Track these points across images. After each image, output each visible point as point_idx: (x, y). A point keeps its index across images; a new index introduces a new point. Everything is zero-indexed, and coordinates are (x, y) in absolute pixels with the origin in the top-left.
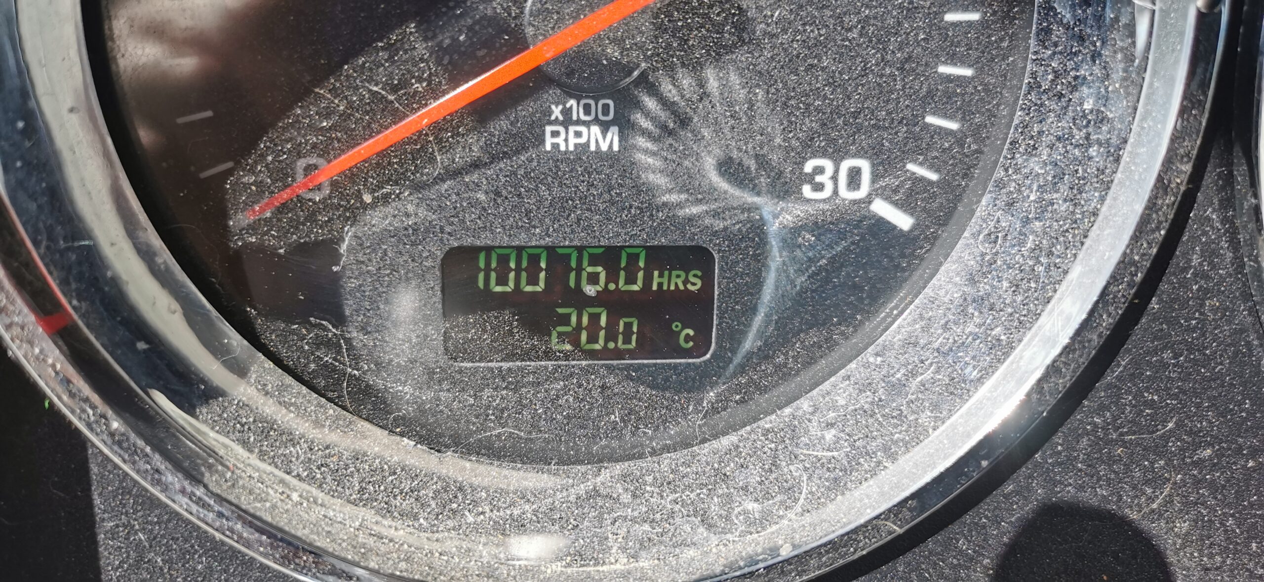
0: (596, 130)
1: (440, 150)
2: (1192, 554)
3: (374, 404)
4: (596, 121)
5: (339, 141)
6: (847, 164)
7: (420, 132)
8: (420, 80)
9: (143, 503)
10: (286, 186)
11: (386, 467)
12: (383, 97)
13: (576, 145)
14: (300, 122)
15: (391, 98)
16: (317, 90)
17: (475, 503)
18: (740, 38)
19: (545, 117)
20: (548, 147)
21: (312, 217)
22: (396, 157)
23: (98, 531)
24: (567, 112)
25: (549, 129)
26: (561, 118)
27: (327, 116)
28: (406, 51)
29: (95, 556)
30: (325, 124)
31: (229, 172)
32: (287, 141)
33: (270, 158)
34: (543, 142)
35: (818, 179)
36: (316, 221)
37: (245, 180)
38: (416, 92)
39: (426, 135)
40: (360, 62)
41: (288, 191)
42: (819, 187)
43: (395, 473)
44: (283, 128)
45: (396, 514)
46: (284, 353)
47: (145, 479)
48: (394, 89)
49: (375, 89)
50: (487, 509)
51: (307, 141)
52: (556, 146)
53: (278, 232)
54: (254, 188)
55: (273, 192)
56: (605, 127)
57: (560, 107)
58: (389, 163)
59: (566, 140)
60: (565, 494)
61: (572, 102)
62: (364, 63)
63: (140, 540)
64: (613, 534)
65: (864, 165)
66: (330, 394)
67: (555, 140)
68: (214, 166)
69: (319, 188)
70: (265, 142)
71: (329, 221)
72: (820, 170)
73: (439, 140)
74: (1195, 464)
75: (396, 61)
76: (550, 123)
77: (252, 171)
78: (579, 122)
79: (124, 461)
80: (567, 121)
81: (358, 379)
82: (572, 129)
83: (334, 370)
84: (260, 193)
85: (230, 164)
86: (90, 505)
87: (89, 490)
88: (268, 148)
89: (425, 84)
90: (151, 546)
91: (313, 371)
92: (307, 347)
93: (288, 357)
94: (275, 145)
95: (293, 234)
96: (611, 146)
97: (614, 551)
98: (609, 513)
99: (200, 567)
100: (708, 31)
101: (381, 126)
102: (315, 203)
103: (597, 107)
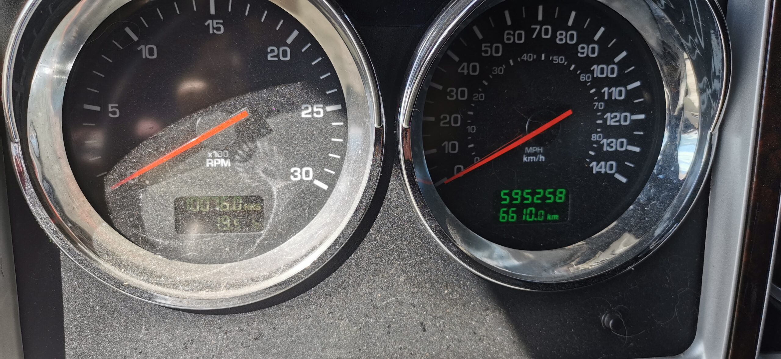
0: (223, 160)
1: (170, 168)
2: (407, 288)
3: (150, 245)
4: (223, 157)
5: (139, 165)
6: (304, 169)
7: (164, 163)
8: (163, 147)
9: (77, 273)
10: (123, 179)
11: (152, 264)
12: (152, 153)
13: (217, 165)
14: (127, 160)
15: (154, 153)
16: (132, 151)
17: (180, 275)
18: (260, 134)
19: (206, 157)
20: (208, 166)
21: (130, 188)
22: (156, 170)
23: (62, 281)
24: (213, 155)
25: (208, 160)
26: (212, 157)
27: (135, 159)
28: (159, 140)
29: (61, 290)
30: (134, 161)
31: (106, 175)
32: (123, 166)
33: (118, 171)
34: (205, 164)
35: (296, 174)
36: (132, 189)
37: (110, 177)
38: (162, 151)
39: (165, 163)
40: (145, 143)
41: (123, 180)
42: (296, 177)
43: (155, 265)
44: (122, 162)
45: (154, 277)
46: (121, 230)
47: (78, 262)
48: (155, 150)
49: (150, 150)
50: (184, 276)
51: (129, 166)
52: (210, 165)
53: (120, 193)
54: (113, 180)
55: (119, 181)
56: (226, 159)
57: (211, 153)
58: (154, 172)
59: (213, 163)
60: (210, 272)
61: (215, 152)
62: (146, 143)
63: (75, 284)
64: (223, 283)
65: (310, 169)
66: (136, 243)
67: (210, 163)
68: (100, 174)
69: (133, 179)
70: (117, 166)
71: (136, 189)
72: (295, 171)
73: (169, 165)
74: (403, 259)
75: (156, 143)
76: (209, 158)
77: (112, 175)
78: (218, 158)
79: (72, 257)
80: (213, 157)
81: (145, 238)
82: (215, 160)
83: (137, 235)
84: (115, 181)
85: (106, 173)
86: (60, 274)
87: (60, 269)
88: (117, 168)
89: (165, 149)
90: (78, 286)
91: (131, 235)
92: (129, 228)
93: (123, 231)
94: (120, 167)
95: (125, 193)
96: (228, 165)
97: (222, 287)
98: (223, 277)
99: (93, 292)
100: (250, 132)
101: (151, 161)
102: (131, 184)
103: (223, 154)
